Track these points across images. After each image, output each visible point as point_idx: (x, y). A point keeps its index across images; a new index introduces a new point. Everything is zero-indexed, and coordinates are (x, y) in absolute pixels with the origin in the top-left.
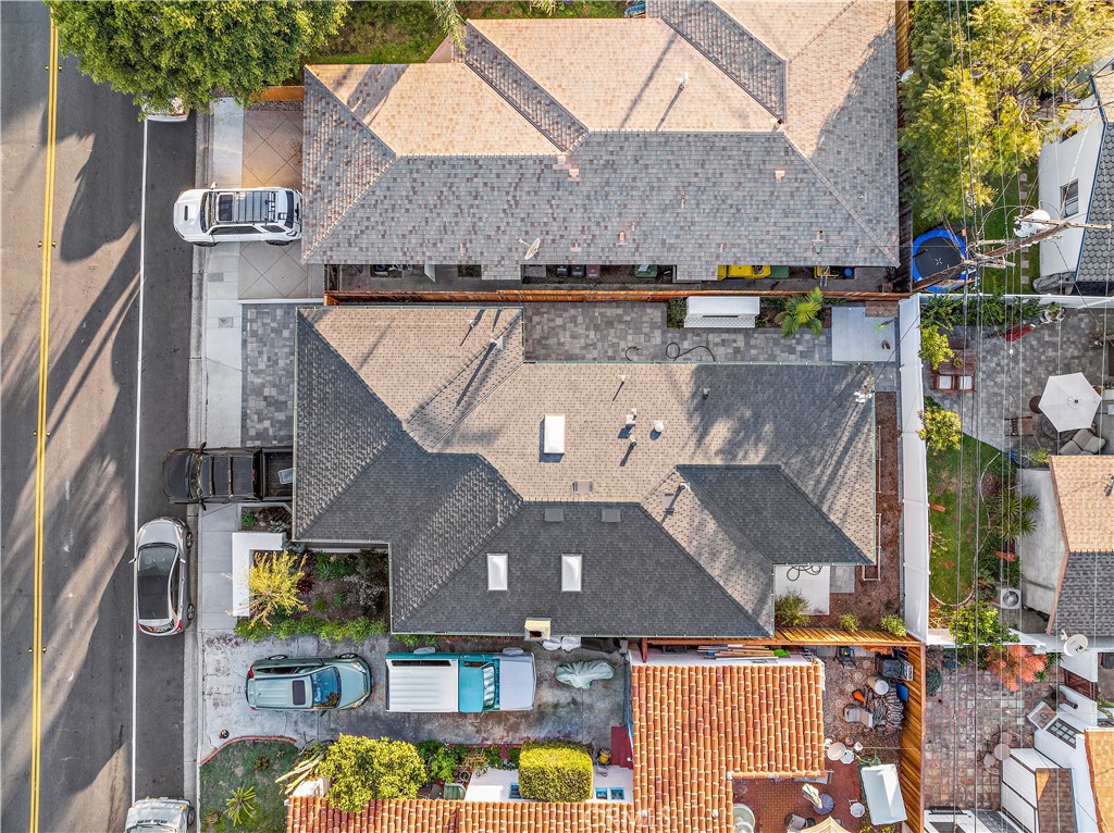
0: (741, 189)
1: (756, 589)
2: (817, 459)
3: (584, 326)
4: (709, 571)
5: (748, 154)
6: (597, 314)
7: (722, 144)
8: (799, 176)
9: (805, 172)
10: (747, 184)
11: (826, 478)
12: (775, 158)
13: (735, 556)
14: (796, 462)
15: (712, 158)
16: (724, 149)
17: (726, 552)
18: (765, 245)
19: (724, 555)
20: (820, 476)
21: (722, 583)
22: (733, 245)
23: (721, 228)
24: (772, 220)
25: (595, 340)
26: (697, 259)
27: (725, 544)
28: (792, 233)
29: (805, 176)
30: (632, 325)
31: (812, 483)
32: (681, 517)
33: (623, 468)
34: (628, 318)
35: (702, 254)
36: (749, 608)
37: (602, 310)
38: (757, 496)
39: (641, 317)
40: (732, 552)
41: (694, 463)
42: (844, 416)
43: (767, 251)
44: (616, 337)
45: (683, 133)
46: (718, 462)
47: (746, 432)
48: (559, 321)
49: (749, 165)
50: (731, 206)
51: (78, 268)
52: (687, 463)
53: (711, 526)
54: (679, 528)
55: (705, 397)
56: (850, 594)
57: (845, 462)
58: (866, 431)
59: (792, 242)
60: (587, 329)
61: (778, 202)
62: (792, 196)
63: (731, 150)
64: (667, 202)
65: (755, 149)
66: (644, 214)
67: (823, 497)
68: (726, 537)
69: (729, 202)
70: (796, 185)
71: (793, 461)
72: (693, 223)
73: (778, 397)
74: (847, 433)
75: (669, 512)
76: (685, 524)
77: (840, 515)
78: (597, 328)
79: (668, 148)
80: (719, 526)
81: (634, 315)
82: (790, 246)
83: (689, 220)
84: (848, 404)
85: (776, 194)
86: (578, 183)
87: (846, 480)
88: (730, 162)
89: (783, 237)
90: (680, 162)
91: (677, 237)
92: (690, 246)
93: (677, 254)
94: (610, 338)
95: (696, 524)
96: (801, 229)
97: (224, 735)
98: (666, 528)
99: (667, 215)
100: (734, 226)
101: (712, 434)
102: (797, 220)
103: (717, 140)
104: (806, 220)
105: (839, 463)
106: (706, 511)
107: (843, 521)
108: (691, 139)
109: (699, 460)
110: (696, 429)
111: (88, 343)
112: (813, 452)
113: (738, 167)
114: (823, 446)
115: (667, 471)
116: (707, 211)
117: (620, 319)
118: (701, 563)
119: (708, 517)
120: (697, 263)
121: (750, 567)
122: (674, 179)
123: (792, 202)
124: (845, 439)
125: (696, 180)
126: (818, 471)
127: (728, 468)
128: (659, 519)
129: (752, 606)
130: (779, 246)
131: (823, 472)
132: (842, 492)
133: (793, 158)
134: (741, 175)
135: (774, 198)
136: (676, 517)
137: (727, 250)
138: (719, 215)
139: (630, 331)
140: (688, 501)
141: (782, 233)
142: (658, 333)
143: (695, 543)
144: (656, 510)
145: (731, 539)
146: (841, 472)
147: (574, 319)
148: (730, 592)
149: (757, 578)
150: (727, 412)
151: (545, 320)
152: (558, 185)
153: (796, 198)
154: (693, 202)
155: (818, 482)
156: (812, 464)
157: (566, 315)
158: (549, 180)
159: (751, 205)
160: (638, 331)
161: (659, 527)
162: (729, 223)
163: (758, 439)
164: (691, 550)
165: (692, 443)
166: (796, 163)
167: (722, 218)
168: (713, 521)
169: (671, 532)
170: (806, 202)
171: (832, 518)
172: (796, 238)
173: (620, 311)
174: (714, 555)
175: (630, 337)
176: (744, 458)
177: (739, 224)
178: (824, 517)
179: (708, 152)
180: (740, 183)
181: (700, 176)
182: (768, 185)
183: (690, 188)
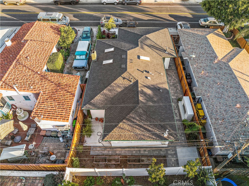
0: (228, 97)
1: (98, 103)
2: (142, 118)
3: (173, 82)
4: (105, 89)
5: (240, 97)
6: (177, 84)
7: (240, 91)
8: (240, 112)
9: (243, 114)
10: (230, 99)
11: (135, 121)
12: (243, 104)
13: (109, 97)
14: (141, 111)
15: (235, 89)
16: (239, 91)
17: (111, 94)
18: (212, 107)
19: (110, 94)
20: (136, 119)
21: (101, 93)
22: (209, 99)
23: (213, 95)
24: (221, 107)
25: (170, 84)
26: (201, 90)
27: (113, 94)
28: (219, 113)
29: (241, 114)
30: (176, 92)
31: (134, 116)
32: (122, 81)
33: (136, 69)
34: (178, 91)
35: (203, 92)
36: (92, 101)
37: (179, 86)
38: (129, 101)
39: (179, 94)
40: (111, 96)
41: (139, 84)
42: (158, 129)
43: (211, 108)
44: (172, 88)
45: (238, 81)
46: (139, 89)
47: (149, 98)
48: (173, 77)
49: (237, 98)
50: (222, 96)
51: (168, 16)
52: (139, 82)
53: (119, 90)
54: (119, 81)
55: (159, 90)
56: (90, 153)
57: (141, 129)
58: (153, 137)
59: (216, 114)
60: (173, 83)
61: (228, 108)
62: (232, 111)
63: (239, 93)
64: (216, 81)
65: (243, 99)
66: (210, 77)
67: (129, 120)
68: (116, 94)
69: (222, 95)
70: (237, 112)
71: (141, 109)
72: (212, 88)
73: (162, 108)
74: (152, 129)
75: (124, 78)
76: (120, 82)
77: (121, 127)
78: (173, 85)
79: (232, 79)
80: (119, 92)
81: (179, 92)
82: (214, 114)
83: (213, 87)
84: (163, 130)
85: (231, 107)
86: (213, 63)
87: (134, 129)
88: (235, 93)
89: (217, 111)
90: (229, 82)
91: (206, 85)
92: (205, 88)
93: (201, 86)
94: (171, 87)
95: (120, 85)
96: (222, 116)
97: (79, 30)
98: (119, 78)
99: (212, 82)
100: (215, 98)
101: (148, 90)
102: (224, 114)
103: (241, 89)
104: (225, 117)
105: (141, 126)
106: (124, 88)
107: (120, 128)
108: (237, 83)
109: (139, 85)
110: (149, 86)
111: (154, 17)
112: (144, 117)
113: (235, 96)
114: (146, 120)
115: (136, 78)
116: (217, 91)
117: (177, 89)
118: (108, 87)
119: (122, 89)
120: (200, 91)
121: (106, 102)
122: (223, 82)
123: (230, 112)
124: (150, 129)
125: (226, 86)
126: (137, 118)
127: (138, 92)
128: (122, 75)
129: (93, 102)
130: (213, 110)
131: (137, 120)
132: (130, 128)
133: (245, 110)
134: (232, 97)
135: (229, 106)
136: (123, 80)
137: (207, 97)
138: (217, 93)
139: (174, 91)
140: (127, 83)
141: (218, 111)
142: (175, 97)
143: (114, 85)
144: (125, 75)
145: (115, 96)
146: (137, 127)
147: (175, 80)
148: (98, 95)
149: (102, 104)
150: (155, 94)
151: (173, 75)
152: (211, 60)
153: (232, 113)
154: (219, 87)
155: (134, 118)
156: (140, 116)
157: (176, 78)
158: (212, 58)
159: (224, 101)
160: (175, 93)
161: (120, 75)
162: (216, 96)
163: (147, 101)
164: (112, 84)
165: (145, 84)
166: (244, 111)
167: (217, 94)
168: (121, 90)
169: (118, 79)
170: (232, 116)
171: (121, 123)
172: (218, 115)
173: (179, 89)
174: (110, 90)
175: (172, 91)
176: (141, 96)
177: (216, 99)
178: (121, 121)
179: (236, 88)
180: (230, 97)
181: (227, 87)
182: (233, 104)
183: (222, 86)
